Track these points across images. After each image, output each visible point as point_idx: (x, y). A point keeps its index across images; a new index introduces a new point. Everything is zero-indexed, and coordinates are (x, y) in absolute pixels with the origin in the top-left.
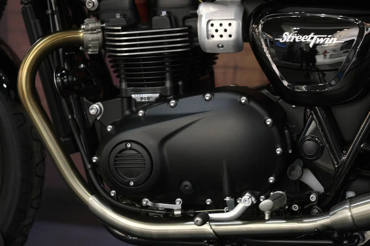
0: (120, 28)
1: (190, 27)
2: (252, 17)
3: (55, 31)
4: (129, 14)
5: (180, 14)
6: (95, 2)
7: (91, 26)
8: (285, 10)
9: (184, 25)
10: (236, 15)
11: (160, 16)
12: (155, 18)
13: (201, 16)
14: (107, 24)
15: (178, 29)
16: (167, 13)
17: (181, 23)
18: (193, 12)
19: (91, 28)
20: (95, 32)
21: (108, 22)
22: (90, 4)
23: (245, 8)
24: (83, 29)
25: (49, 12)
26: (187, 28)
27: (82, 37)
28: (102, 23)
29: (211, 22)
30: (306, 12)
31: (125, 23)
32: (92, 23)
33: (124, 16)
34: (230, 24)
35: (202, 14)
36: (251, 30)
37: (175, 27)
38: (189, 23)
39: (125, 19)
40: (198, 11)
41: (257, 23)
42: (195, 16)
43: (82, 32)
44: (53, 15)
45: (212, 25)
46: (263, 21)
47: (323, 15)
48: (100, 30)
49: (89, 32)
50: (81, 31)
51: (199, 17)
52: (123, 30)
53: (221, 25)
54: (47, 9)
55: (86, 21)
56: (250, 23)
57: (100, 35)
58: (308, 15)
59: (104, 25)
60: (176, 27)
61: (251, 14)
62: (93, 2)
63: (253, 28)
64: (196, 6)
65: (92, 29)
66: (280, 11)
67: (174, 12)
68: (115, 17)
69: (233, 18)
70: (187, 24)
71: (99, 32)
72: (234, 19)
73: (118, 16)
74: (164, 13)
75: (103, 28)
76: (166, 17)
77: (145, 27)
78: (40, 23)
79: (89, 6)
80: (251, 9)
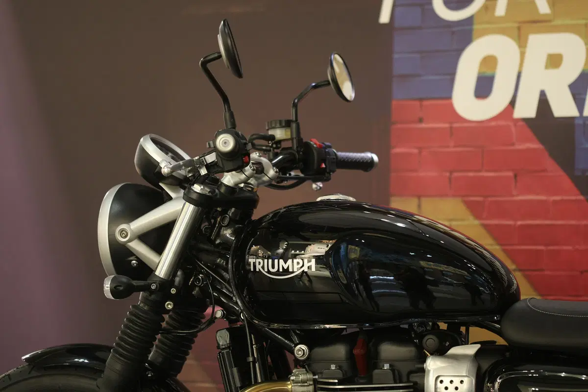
0: (336, 381)
1: (416, 383)
2: (487, 375)
3: (256, 383)
4: (345, 366)
5: (404, 368)
6: (305, 350)
7: (301, 377)
8: (520, 368)
9: (408, 381)
10: (469, 372)
11: (382, 369)
12: (376, 371)
13: (429, 371)
14: (320, 376)
15: (401, 385)
16: (390, 366)
17: (405, 379)
18: (420, 366)
19: (302, 380)
20: (306, 384)
21: (321, 373)
22: (300, 353)
23: (479, 364)
24: (293, 380)
25: (251, 359)
26: (412, 384)
27: (290, 390)
28: (314, 375)
29: (440, 379)
30: (544, 371)
31: (341, 376)
32: (303, 374)
33: (340, 367)
34: (462, 382)
35: (429, 368)
36: (485, 389)
37: (398, 381)
38: (414, 378)
39: (341, 370)
40: (425, 365)
41: (493, 382)
42: (423, 371)
43: (291, 383)
44: (254, 362)
45: (441, 382)
46: (500, 379)
47: (563, 374)
48: (311, 383)
49: (299, 384)
50: (289, 383)
51: (426, 373)
52: (339, 384)
53: (451, 382)
54: (249, 356)
55: (296, 372)
56: (484, 381)
57: (311, 388)
58: (547, 374)
59: (317, 377)
60: (400, 383)
61: (486, 371)
62: (303, 350)
63: (488, 387)
64: (424, 361)
65: (303, 382)
66: (515, 368)
67: (398, 365)
68: (329, 368)
69: (465, 375)
70: (411, 379)
71: (310, 385)
72: (466, 376)
73: (333, 367)
74: (386, 366)
75: (314, 380)
76: (390, 371)
77: (361, 381)
78: (239, 371)
79: (299, 355)
80: (485, 365)
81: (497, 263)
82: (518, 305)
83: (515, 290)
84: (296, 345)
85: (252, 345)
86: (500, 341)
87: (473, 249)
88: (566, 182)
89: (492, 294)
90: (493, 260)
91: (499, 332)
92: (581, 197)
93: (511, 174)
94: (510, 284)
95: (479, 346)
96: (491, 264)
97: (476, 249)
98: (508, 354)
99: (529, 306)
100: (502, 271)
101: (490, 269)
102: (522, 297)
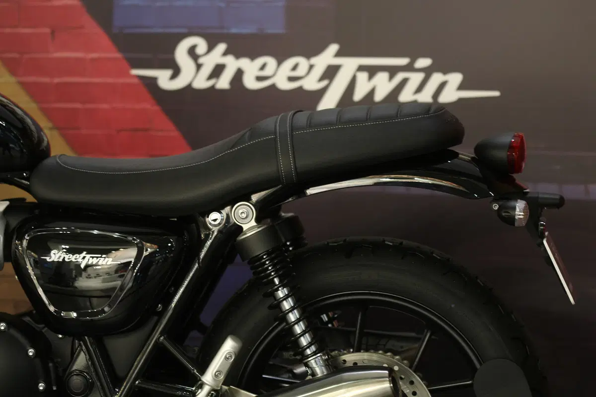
2: (15, 232)
8: (50, 225)
23: (7, 221)
30: (76, 228)
36: (13, 247)
41: (21, 239)
46: (28, 236)
47: (96, 232)
56: (13, 238)
58: (79, 231)
61: (15, 228)
63: (16, 244)
80: (14, 222)
81: (29, 121)
82: (48, 162)
83: (45, 147)
86: (30, 198)
87: (5, 106)
88: (104, 40)
89: (22, 151)
90: (25, 117)
91: (26, 189)
92: (118, 55)
93: (47, 30)
94: (40, 140)
95: (7, 203)
96: (22, 121)
97: (8, 106)
98: (37, 212)
99: (61, 165)
100: (33, 128)
101: (20, 126)
102: (52, 154)
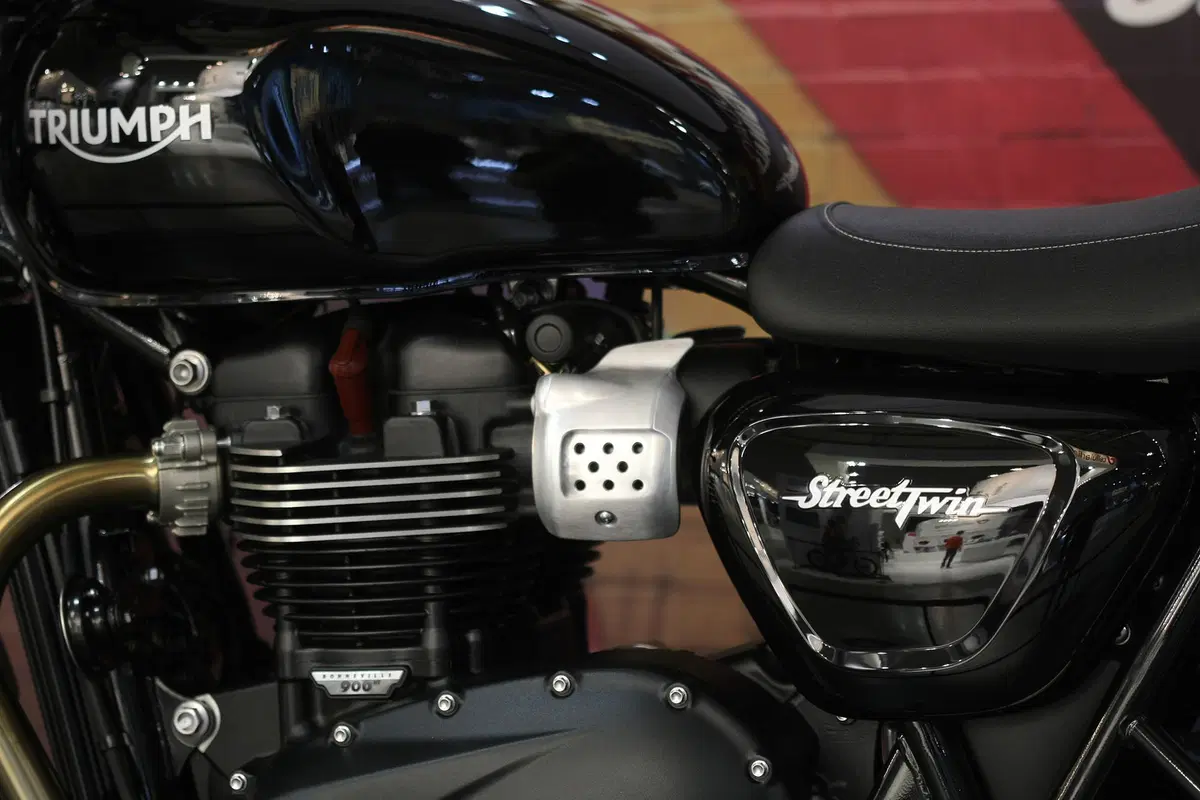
0: (278, 453)
1: (508, 454)
2: (710, 425)
3: (68, 460)
4: (308, 407)
5: (475, 413)
6: (200, 367)
7: (183, 444)
9: (487, 448)
10: (658, 417)
11: (409, 415)
12: (393, 423)
13: (545, 417)
14: (238, 439)
15: (466, 459)
16: (434, 405)
17: (477, 441)
18: (519, 404)
19: (184, 452)
20: (197, 463)
21: (240, 431)
22: (184, 374)
23: (687, 394)
24: (159, 453)
25: (51, 394)
26: (496, 457)
27: (154, 481)
28: (221, 435)
29: (576, 440)
30: (888, 412)
31: (292, 436)
32: (189, 434)
33: (292, 413)
34: (637, 448)
35: (546, 410)
36: (704, 467)
37: (457, 450)
38: (504, 439)
39: (298, 423)
40: (533, 402)
41: (727, 446)
42: (526, 417)
43: (155, 463)
44: (61, 404)
45: (579, 448)
46: (744, 438)
47: (945, 423)
48: (213, 459)
49: (178, 465)
50: (150, 461)
51: (535, 423)
52: (287, 460)
53: (608, 448)
54: (44, 386)
55: (170, 428)
56: (702, 445)
57: (213, 475)
58: (897, 420)
59: (228, 442)
60: (464, 453)
61: (708, 413)
62: (194, 367)
63: (714, 459)
64: (527, 384)
65: (188, 456)
66: (806, 404)
67: (455, 402)
68: (262, 417)
69: (648, 427)
70: (497, 443)
71: (209, 465)
72: (652, 431)
73: (273, 413)
74: (423, 407)
75: (222, 453)
76: (430, 420)
77: (356, 451)
78: (19, 430)
79: (180, 378)
80: (708, 397)
82: (799, 223)
83: (793, 184)
84: (174, 353)
85: (54, 355)
86: (754, 331)
89: (725, 197)
90: (738, 102)
91: (741, 301)
94: (779, 165)
95: (688, 343)
96: (728, 114)
98: (772, 365)
99: (834, 233)
100: (759, 133)
101: (722, 127)
102: (813, 203)
